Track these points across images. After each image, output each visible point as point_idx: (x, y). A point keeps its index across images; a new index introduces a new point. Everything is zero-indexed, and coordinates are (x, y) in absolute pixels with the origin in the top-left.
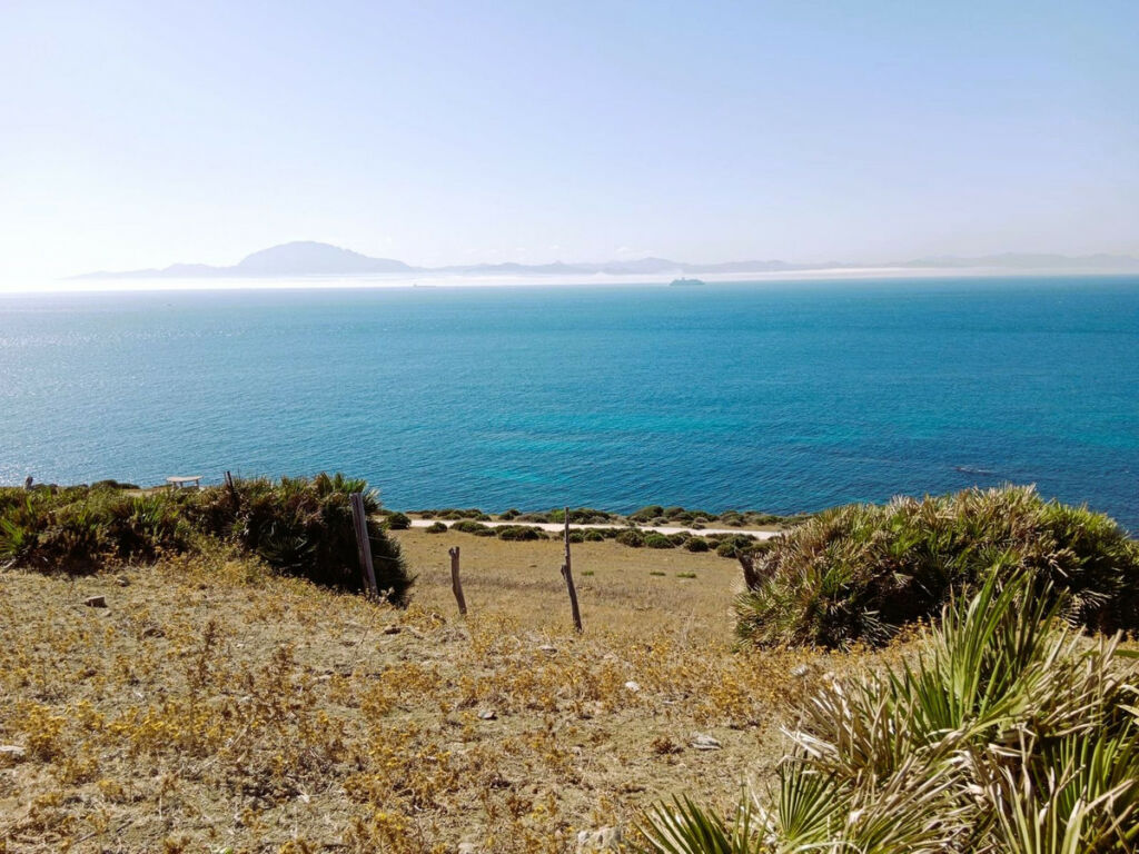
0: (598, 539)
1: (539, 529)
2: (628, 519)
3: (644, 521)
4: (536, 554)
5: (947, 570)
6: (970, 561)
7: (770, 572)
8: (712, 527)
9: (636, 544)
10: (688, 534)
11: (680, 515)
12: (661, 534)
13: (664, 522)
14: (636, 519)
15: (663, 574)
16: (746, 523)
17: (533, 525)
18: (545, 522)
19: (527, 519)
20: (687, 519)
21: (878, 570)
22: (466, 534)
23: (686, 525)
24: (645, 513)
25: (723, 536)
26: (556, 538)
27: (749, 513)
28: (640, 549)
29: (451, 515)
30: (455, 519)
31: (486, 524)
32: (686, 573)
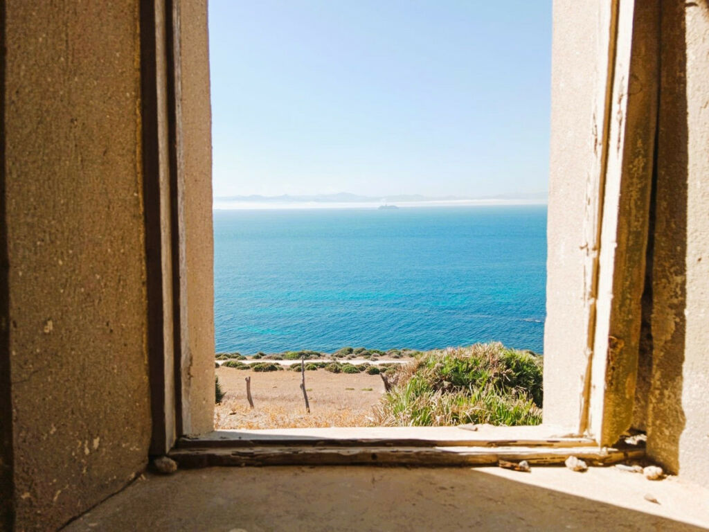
0: (314, 369)
1: (278, 364)
2: (332, 356)
3: (341, 357)
4: (276, 380)
5: (465, 380)
6: (474, 375)
7: (395, 383)
8: (382, 359)
9: (337, 371)
10: (368, 364)
11: (364, 352)
12: (352, 365)
13: (353, 357)
14: (336, 356)
15: (353, 389)
16: (402, 356)
17: (273, 362)
18: (281, 359)
19: (270, 358)
20: (368, 355)
21: (437, 380)
22: (231, 369)
23: (367, 358)
24: (342, 352)
25: (389, 365)
26: (288, 370)
27: (404, 350)
28: (340, 374)
29: (221, 357)
30: (225, 359)
31: (243, 362)
32: (366, 388)
